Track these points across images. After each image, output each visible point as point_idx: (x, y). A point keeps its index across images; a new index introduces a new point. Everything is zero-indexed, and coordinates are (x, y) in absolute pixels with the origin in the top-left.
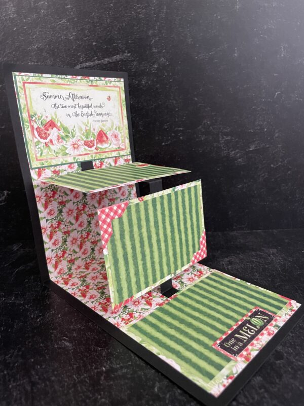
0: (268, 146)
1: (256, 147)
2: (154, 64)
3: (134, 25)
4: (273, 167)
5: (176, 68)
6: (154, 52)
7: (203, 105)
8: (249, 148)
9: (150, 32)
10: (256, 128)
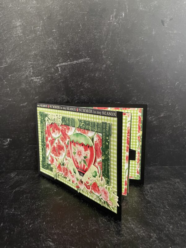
0: (172, 114)
1: (165, 115)
2: (103, 65)
3: (92, 42)
4: (175, 127)
5: (117, 67)
6: (104, 58)
7: (132, 89)
8: (160, 115)
9: (102, 46)
10: (164, 103)
